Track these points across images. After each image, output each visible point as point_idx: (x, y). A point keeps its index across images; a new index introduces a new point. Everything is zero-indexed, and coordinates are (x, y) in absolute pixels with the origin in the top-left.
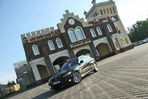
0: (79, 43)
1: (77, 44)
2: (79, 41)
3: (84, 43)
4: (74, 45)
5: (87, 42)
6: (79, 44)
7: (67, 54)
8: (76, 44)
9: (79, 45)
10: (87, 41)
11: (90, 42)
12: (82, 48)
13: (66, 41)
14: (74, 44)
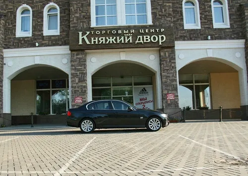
0: (117, 34)
1: (106, 35)
2: (118, 29)
3: (134, 40)
4: (95, 35)
5: (148, 39)
6: (113, 35)
8: (101, 35)
9: (111, 40)
10: (151, 34)
11: (161, 39)
13: (74, 18)
14: (94, 33)
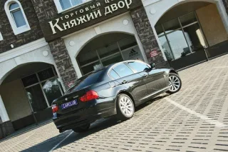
0: (85, 13)
1: (75, 17)
2: (84, 6)
3: (103, 12)
4: (65, 21)
5: (115, 7)
6: (82, 15)
7: (46, 53)
8: (71, 18)
9: (82, 20)
11: (128, 3)
12: (99, 30)
13: (39, 9)
14: (63, 18)
